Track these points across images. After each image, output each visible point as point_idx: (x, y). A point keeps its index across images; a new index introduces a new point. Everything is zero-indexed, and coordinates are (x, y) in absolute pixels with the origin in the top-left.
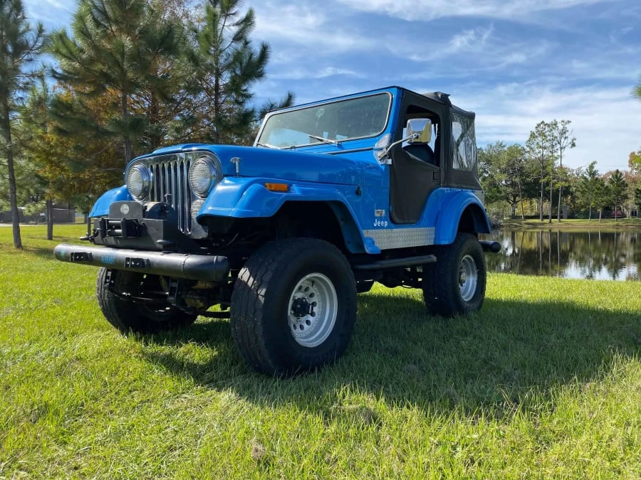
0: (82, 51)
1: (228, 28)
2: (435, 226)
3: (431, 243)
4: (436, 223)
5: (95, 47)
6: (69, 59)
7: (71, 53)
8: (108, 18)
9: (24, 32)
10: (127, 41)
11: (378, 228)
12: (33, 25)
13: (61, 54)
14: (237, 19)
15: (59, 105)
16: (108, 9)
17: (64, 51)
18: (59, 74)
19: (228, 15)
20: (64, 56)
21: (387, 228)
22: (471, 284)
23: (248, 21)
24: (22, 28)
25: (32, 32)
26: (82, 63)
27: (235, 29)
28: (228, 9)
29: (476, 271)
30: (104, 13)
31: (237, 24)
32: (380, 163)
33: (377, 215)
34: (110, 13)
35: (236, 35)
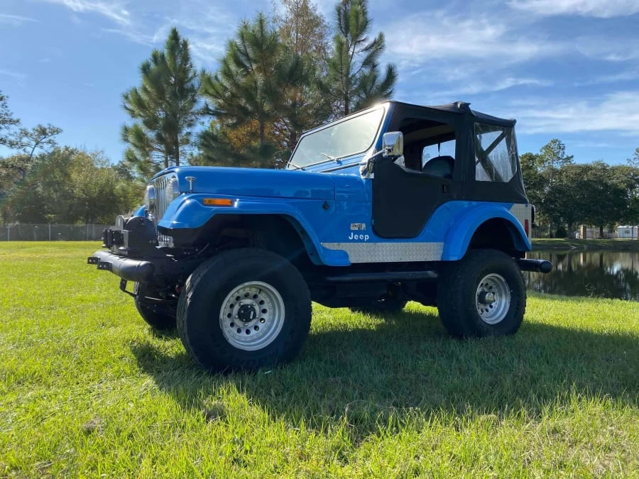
0: (225, 89)
1: (358, 55)
2: (445, 242)
3: (437, 258)
4: (446, 238)
5: (236, 84)
6: (215, 97)
7: (217, 93)
8: (249, 59)
9: (191, 78)
10: (260, 79)
11: (353, 241)
12: (199, 72)
13: (209, 94)
14: (366, 44)
15: (207, 137)
16: (249, 50)
17: (211, 91)
18: (213, 111)
19: (359, 42)
20: (211, 95)
21: (368, 241)
22: (503, 306)
23: (378, 45)
24: (190, 75)
25: (198, 78)
26: (225, 100)
27: (365, 55)
28: (357, 36)
29: (508, 292)
30: (246, 55)
31: (366, 49)
32: (362, 177)
33: (352, 228)
34: (251, 55)
35: (366, 60)
